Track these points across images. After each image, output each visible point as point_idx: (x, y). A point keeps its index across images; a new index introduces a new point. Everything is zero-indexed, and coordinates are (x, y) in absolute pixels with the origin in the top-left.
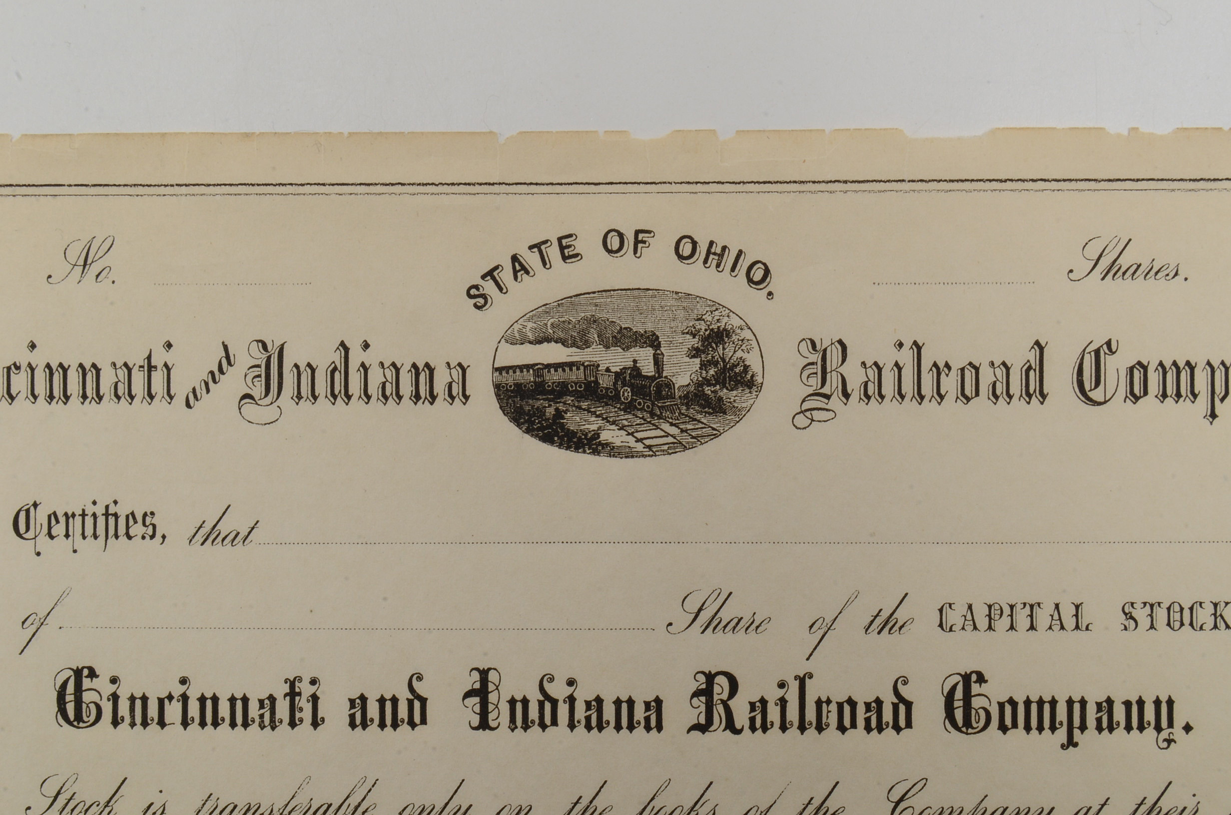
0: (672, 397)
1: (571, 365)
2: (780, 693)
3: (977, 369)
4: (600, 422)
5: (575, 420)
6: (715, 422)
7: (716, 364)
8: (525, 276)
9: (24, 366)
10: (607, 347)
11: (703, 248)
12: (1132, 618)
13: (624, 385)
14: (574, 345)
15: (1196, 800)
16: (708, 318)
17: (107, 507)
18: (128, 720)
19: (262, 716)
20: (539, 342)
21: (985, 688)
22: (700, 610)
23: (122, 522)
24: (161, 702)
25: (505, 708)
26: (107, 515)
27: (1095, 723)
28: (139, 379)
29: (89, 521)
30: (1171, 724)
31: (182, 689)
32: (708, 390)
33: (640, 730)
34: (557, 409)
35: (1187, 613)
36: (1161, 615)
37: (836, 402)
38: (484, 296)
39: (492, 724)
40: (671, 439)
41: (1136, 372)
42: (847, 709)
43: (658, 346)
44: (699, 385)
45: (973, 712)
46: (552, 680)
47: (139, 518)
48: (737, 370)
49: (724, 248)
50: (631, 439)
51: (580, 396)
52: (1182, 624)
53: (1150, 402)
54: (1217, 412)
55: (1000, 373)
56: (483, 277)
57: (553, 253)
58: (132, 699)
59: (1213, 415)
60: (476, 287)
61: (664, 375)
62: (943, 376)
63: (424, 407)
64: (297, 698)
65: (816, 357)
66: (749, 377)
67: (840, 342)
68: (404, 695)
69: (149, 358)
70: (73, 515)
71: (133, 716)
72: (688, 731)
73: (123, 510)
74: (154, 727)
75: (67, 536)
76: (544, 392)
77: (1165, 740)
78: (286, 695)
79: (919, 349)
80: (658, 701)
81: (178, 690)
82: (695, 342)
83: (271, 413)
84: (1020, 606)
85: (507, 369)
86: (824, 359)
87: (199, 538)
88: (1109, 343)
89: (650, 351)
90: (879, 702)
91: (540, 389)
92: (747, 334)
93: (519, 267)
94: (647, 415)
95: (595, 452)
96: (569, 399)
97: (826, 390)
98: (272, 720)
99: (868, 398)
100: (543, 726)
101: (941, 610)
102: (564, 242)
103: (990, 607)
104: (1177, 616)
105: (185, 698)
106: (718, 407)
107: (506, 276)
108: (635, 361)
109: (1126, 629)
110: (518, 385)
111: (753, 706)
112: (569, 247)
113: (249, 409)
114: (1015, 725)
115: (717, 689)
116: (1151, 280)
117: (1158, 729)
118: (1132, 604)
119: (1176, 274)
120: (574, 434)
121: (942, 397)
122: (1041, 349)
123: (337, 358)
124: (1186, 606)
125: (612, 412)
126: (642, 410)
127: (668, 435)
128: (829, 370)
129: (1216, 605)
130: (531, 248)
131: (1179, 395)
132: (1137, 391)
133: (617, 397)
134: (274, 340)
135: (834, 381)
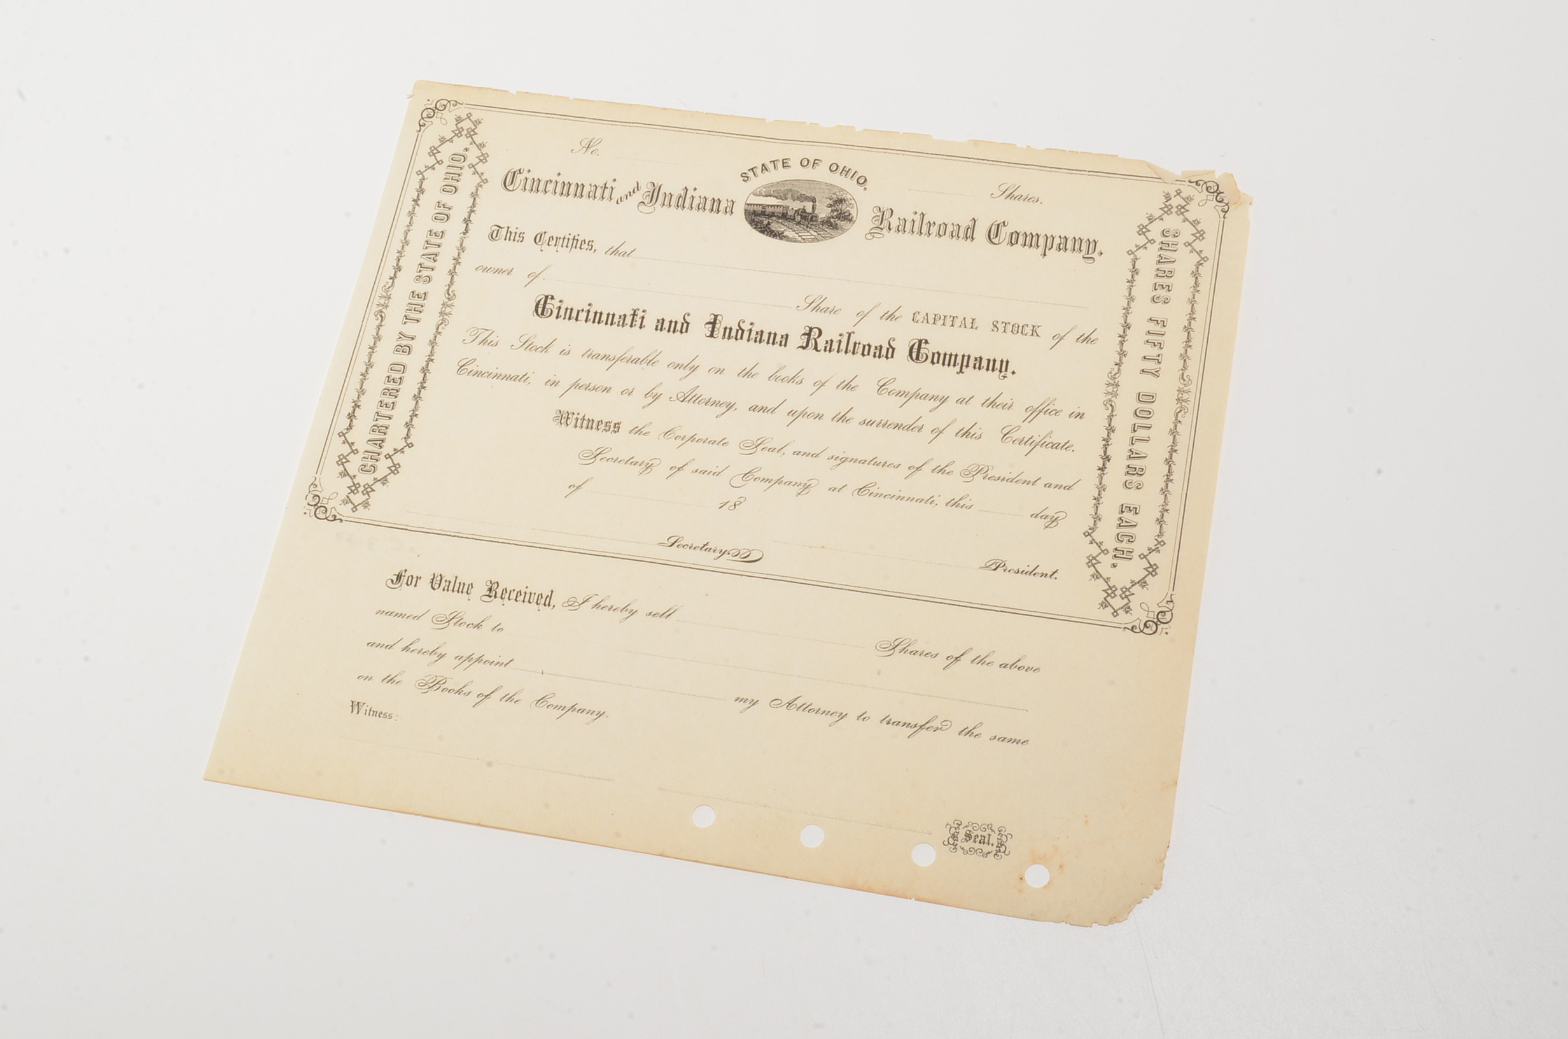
0: (817, 221)
1: (777, 206)
2: (840, 338)
3: (946, 225)
4: (785, 228)
5: (775, 226)
6: (833, 232)
7: (838, 211)
8: (766, 172)
9: (554, 181)
10: (794, 200)
11: (841, 168)
12: (996, 327)
13: (798, 215)
14: (781, 198)
15: (1012, 401)
16: (838, 194)
17: (574, 237)
18: (563, 317)
19: (619, 322)
20: (767, 196)
21: (927, 346)
22: (812, 302)
23: (579, 243)
24: (578, 312)
25: (722, 331)
26: (574, 239)
27: (973, 365)
28: (599, 191)
29: (566, 241)
30: (1006, 370)
31: (588, 308)
32: (832, 220)
33: (777, 346)
34: (769, 222)
35: (1020, 328)
36: (1009, 328)
37: (885, 231)
38: (748, 177)
39: (715, 336)
40: (813, 237)
41: (1014, 235)
42: (867, 348)
43: (815, 202)
44: (830, 218)
45: (921, 354)
46: (744, 322)
47: (587, 242)
48: (846, 214)
49: (849, 169)
50: (797, 235)
51: (779, 218)
52: (1018, 332)
53: (1018, 246)
54: (1046, 253)
55: (956, 228)
56: (749, 170)
57: (780, 165)
58: (567, 309)
59: (1045, 255)
60: (745, 173)
61: (816, 212)
62: (932, 227)
63: (714, 214)
64: (635, 317)
65: (880, 214)
66: (850, 217)
67: (891, 209)
68: (681, 320)
69: (605, 184)
70: (560, 238)
71: (565, 315)
72: (798, 348)
73: (580, 239)
74: (573, 321)
75: (555, 245)
76: (765, 215)
77: (1002, 376)
78: (631, 315)
79: (923, 215)
80: (787, 335)
81: (586, 308)
82: (831, 202)
83: (651, 209)
84: (949, 317)
85: (751, 205)
86: (883, 215)
87: (610, 252)
88: (1004, 223)
89: (812, 203)
90: (881, 347)
91: (763, 213)
92: (853, 202)
93: (764, 168)
94: (805, 227)
95: (781, 239)
96: (774, 218)
97: (882, 227)
98: (623, 323)
99: (899, 231)
100: (736, 339)
101: (914, 314)
102: (785, 161)
103: (935, 315)
104: (1016, 329)
105: (589, 311)
106: (835, 227)
107: (759, 171)
108: (804, 207)
109: (993, 330)
110: (754, 211)
111: (827, 342)
112: (786, 163)
113: (642, 207)
114: (938, 362)
115: (813, 333)
116: (1026, 202)
117: (1001, 371)
118: (997, 322)
119: (1037, 201)
120: (773, 231)
121: (930, 234)
122: (975, 221)
123: (683, 193)
124: (1021, 325)
125: (791, 224)
126: (804, 225)
127: (812, 235)
128: (884, 218)
129: (1034, 327)
130: (771, 162)
131: (1031, 246)
132: (1013, 242)
133: (794, 219)
134: (658, 183)
135: (885, 223)
